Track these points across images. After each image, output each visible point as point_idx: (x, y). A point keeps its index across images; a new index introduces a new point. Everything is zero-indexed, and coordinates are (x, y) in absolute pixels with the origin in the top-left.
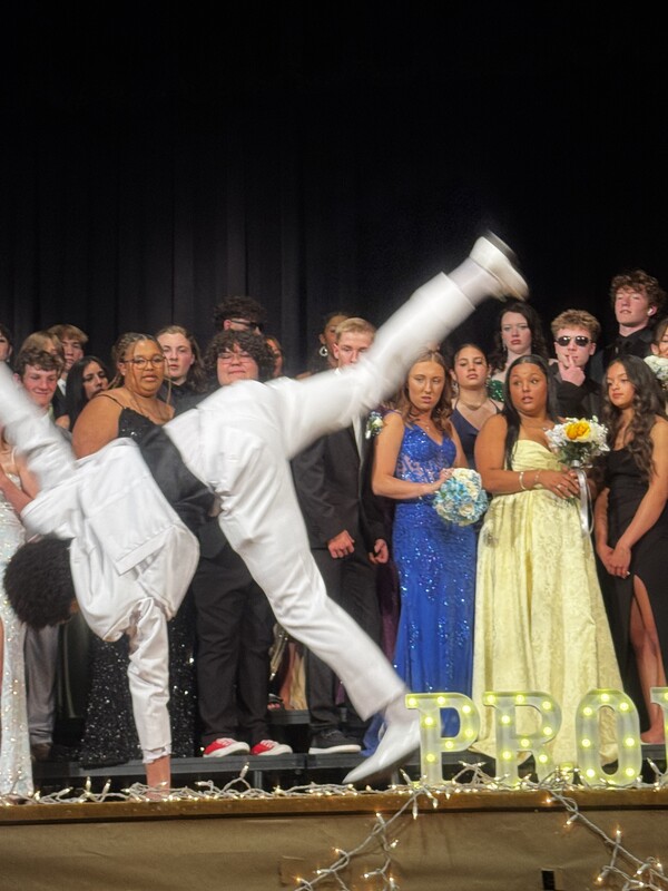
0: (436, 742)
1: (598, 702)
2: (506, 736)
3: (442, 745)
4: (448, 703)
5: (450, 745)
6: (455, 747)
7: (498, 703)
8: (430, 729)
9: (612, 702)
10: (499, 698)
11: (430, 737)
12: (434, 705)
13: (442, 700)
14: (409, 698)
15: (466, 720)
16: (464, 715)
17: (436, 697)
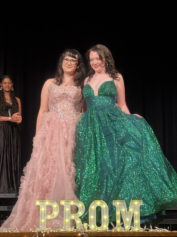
0: (45, 216)
1: (96, 205)
2: (67, 214)
3: (46, 217)
4: (49, 204)
5: (49, 217)
6: (51, 218)
7: (65, 204)
8: (43, 212)
9: (101, 205)
10: (66, 203)
11: (43, 214)
12: (45, 204)
13: (47, 203)
14: (37, 202)
15: (55, 209)
16: (54, 207)
17: (46, 202)
